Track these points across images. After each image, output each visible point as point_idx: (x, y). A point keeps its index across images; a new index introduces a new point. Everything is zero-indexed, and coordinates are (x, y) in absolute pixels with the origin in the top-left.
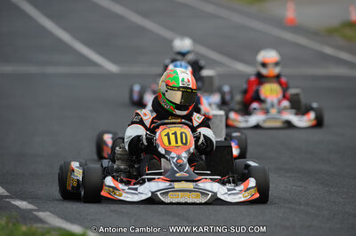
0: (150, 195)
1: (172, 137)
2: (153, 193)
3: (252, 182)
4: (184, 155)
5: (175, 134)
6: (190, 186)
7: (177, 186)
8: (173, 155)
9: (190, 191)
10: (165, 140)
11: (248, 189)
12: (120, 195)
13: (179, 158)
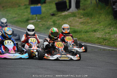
0: (56, 58)
1: (59, 45)
2: (57, 57)
3: (78, 55)
4: (63, 49)
5: (59, 44)
6: (66, 56)
7: (63, 56)
8: (60, 49)
9: (66, 57)
10: (57, 45)
11: (78, 57)
12: (49, 58)
13: (62, 50)
